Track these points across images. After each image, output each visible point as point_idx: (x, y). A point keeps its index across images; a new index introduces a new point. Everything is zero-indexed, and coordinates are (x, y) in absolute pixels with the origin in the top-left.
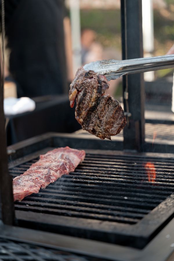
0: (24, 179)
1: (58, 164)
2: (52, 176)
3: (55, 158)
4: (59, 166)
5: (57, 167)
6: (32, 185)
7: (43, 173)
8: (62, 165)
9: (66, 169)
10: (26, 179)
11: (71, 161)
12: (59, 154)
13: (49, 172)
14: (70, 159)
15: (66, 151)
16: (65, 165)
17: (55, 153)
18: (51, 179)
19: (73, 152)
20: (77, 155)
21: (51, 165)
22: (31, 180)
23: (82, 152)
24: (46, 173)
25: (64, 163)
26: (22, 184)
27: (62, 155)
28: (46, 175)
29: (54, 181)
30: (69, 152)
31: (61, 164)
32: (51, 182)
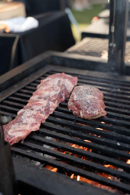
0: (27, 115)
1: (56, 93)
2: (51, 107)
3: (53, 85)
4: (57, 95)
5: (55, 97)
6: (33, 122)
7: (43, 105)
8: (59, 94)
9: (62, 98)
10: (29, 115)
11: (67, 87)
12: (56, 80)
13: (48, 103)
14: (66, 85)
15: (62, 77)
16: (61, 93)
17: (53, 79)
18: (50, 110)
19: (68, 78)
20: (71, 81)
21: (50, 94)
22: (33, 116)
23: (75, 78)
24: (46, 105)
25: (61, 92)
26: (24, 121)
27: (59, 81)
28: (46, 107)
29: (52, 113)
30: (65, 78)
31: (58, 92)
32: (50, 113)
